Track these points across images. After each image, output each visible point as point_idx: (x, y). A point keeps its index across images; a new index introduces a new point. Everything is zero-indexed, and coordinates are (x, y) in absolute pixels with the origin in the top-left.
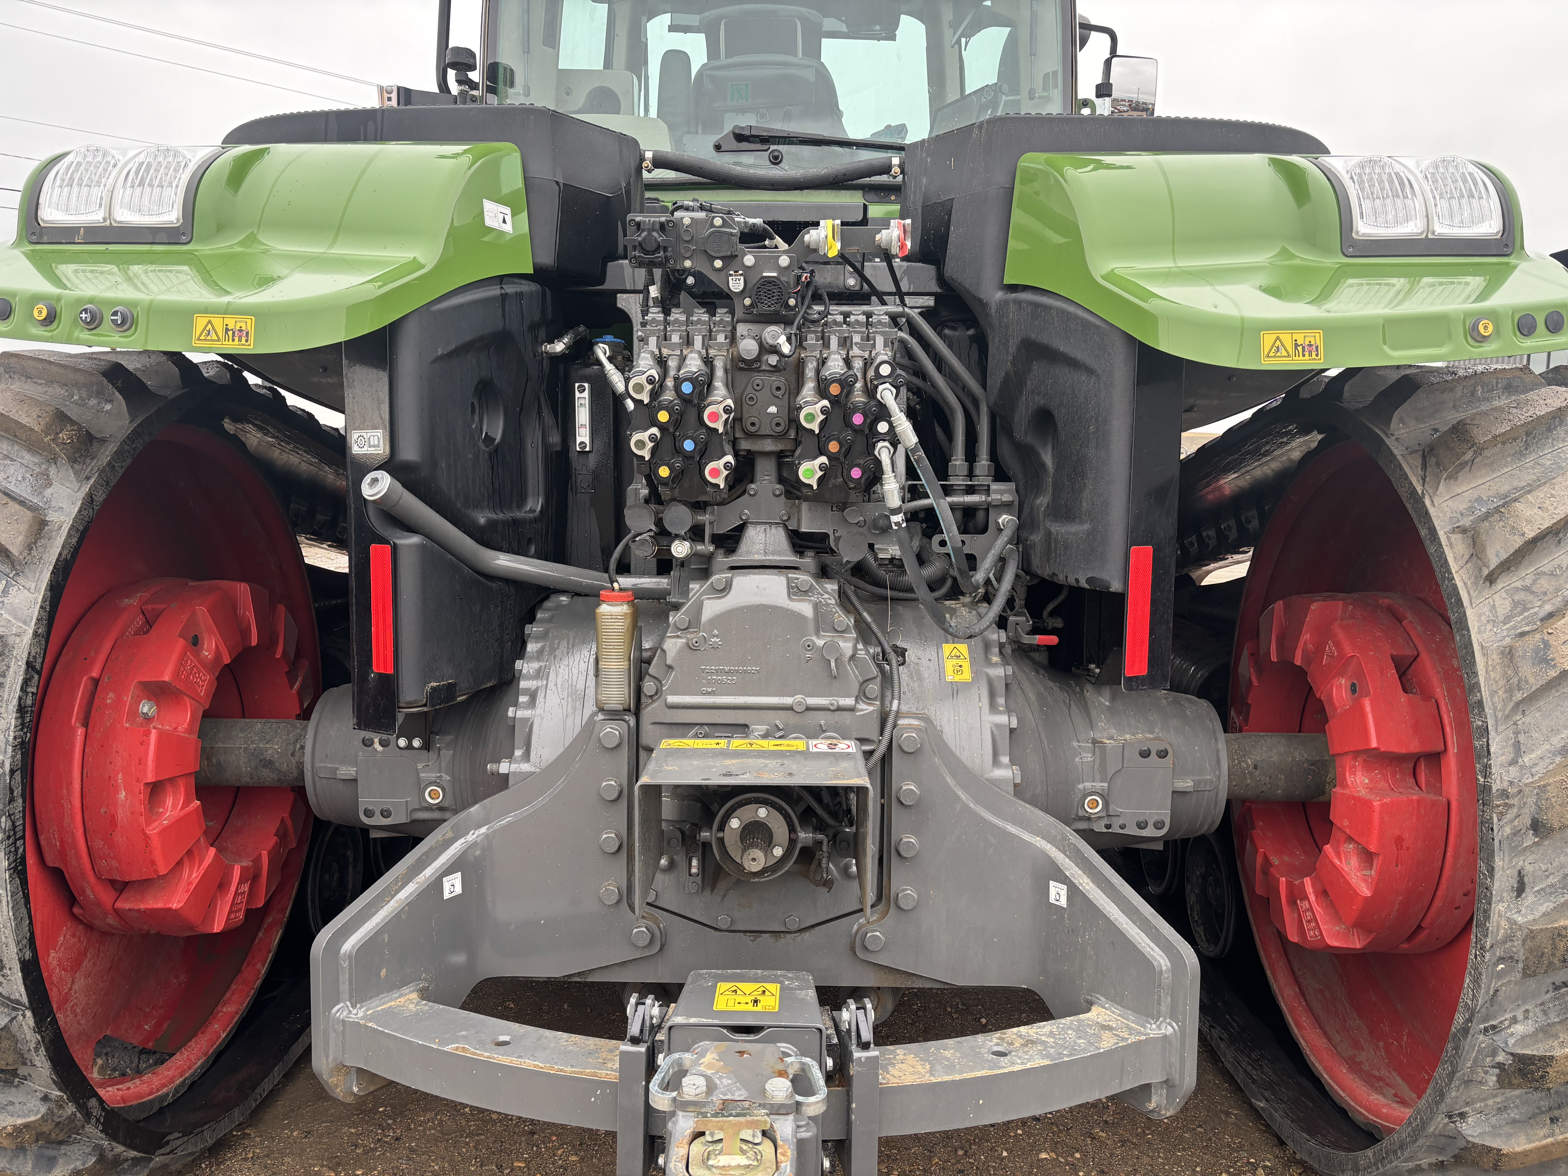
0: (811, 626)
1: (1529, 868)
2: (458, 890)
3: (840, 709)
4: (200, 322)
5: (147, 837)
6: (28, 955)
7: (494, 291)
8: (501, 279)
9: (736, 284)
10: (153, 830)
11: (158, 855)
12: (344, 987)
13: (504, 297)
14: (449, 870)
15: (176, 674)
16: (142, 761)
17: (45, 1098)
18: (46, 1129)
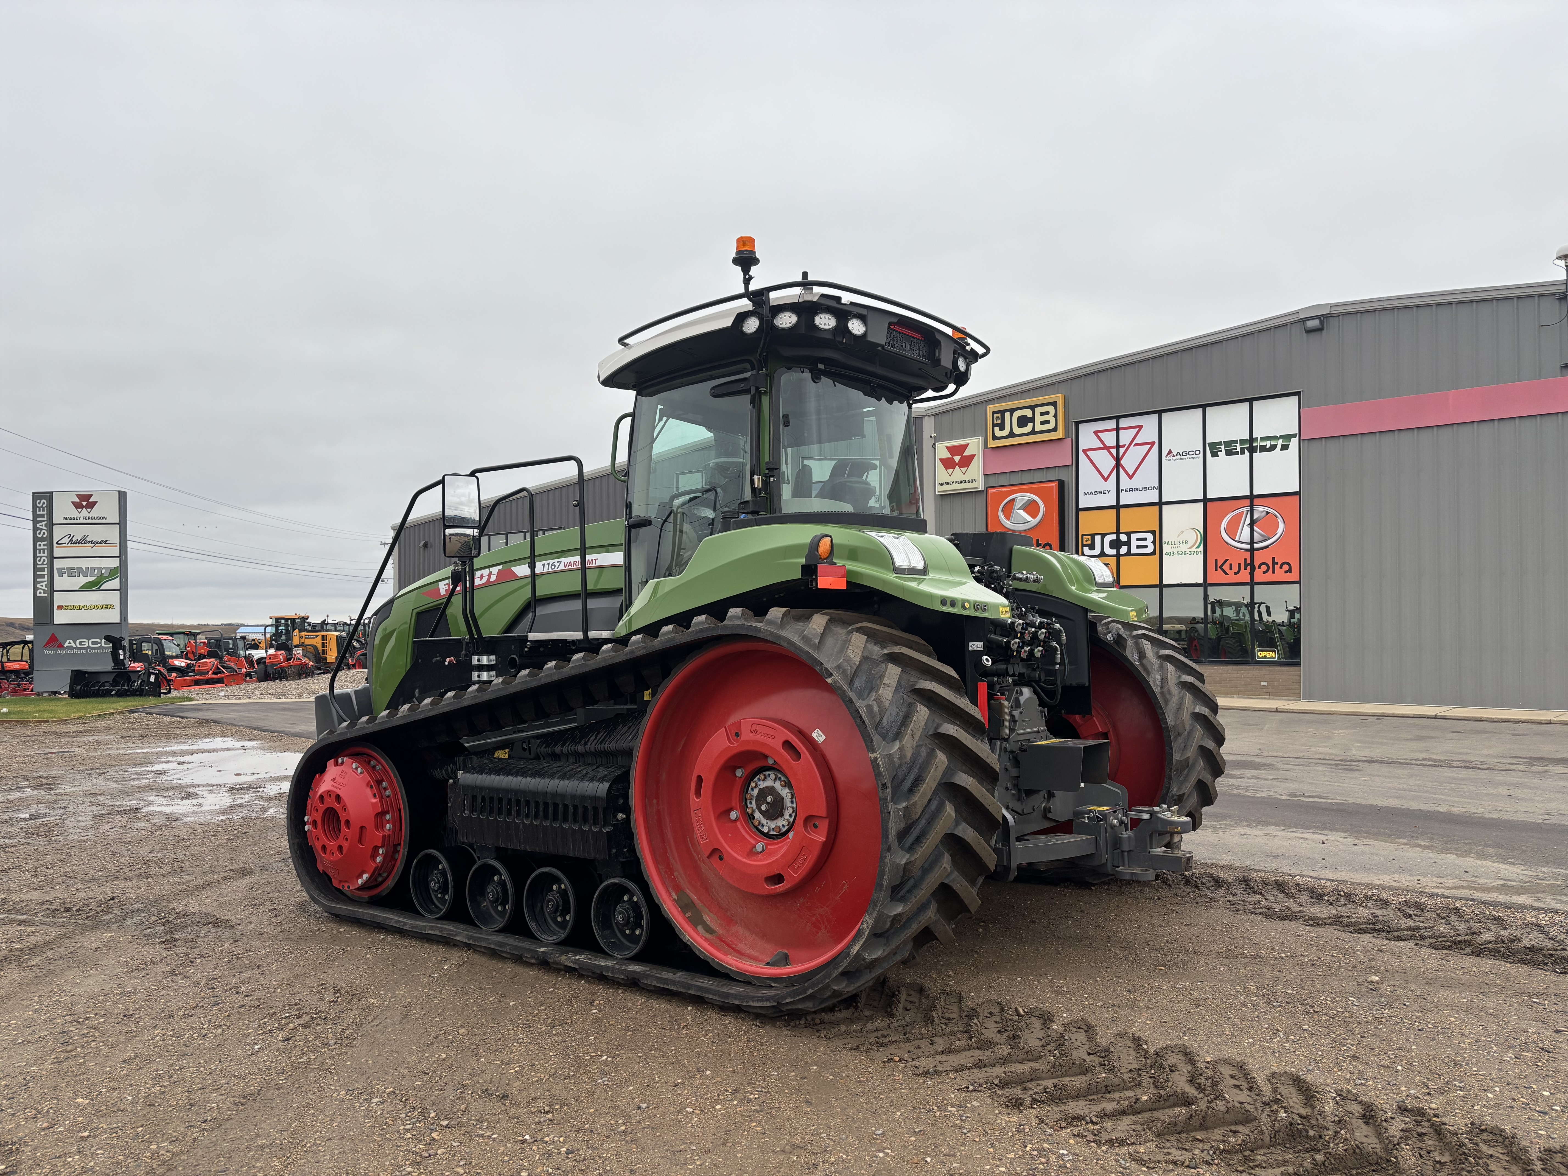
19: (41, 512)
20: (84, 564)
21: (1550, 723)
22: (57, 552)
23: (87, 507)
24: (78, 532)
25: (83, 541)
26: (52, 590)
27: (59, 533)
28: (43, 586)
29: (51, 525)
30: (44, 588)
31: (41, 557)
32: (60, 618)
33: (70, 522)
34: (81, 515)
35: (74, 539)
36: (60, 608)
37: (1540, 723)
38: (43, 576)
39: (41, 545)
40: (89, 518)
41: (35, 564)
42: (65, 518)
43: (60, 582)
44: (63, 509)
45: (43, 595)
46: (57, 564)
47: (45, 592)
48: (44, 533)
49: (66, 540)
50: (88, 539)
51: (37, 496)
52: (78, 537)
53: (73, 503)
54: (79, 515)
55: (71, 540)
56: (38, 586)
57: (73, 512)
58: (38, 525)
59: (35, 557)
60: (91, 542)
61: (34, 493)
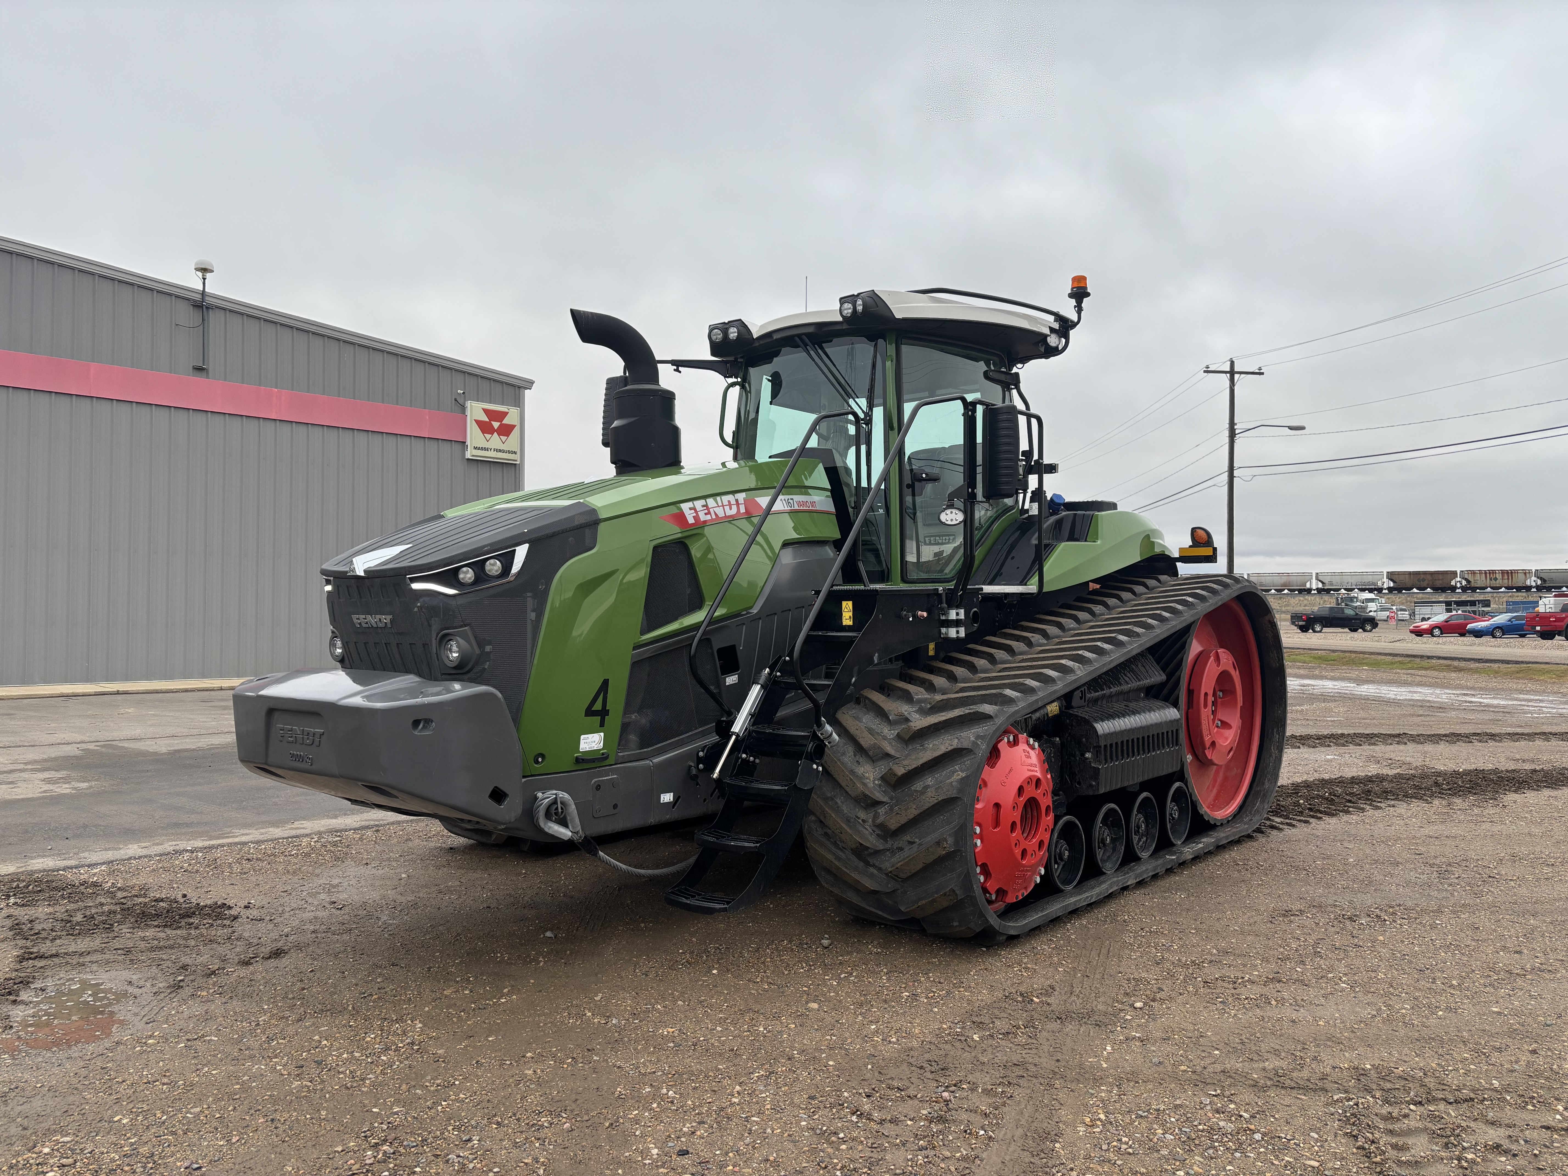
21: (221, 689)
37: (213, 690)
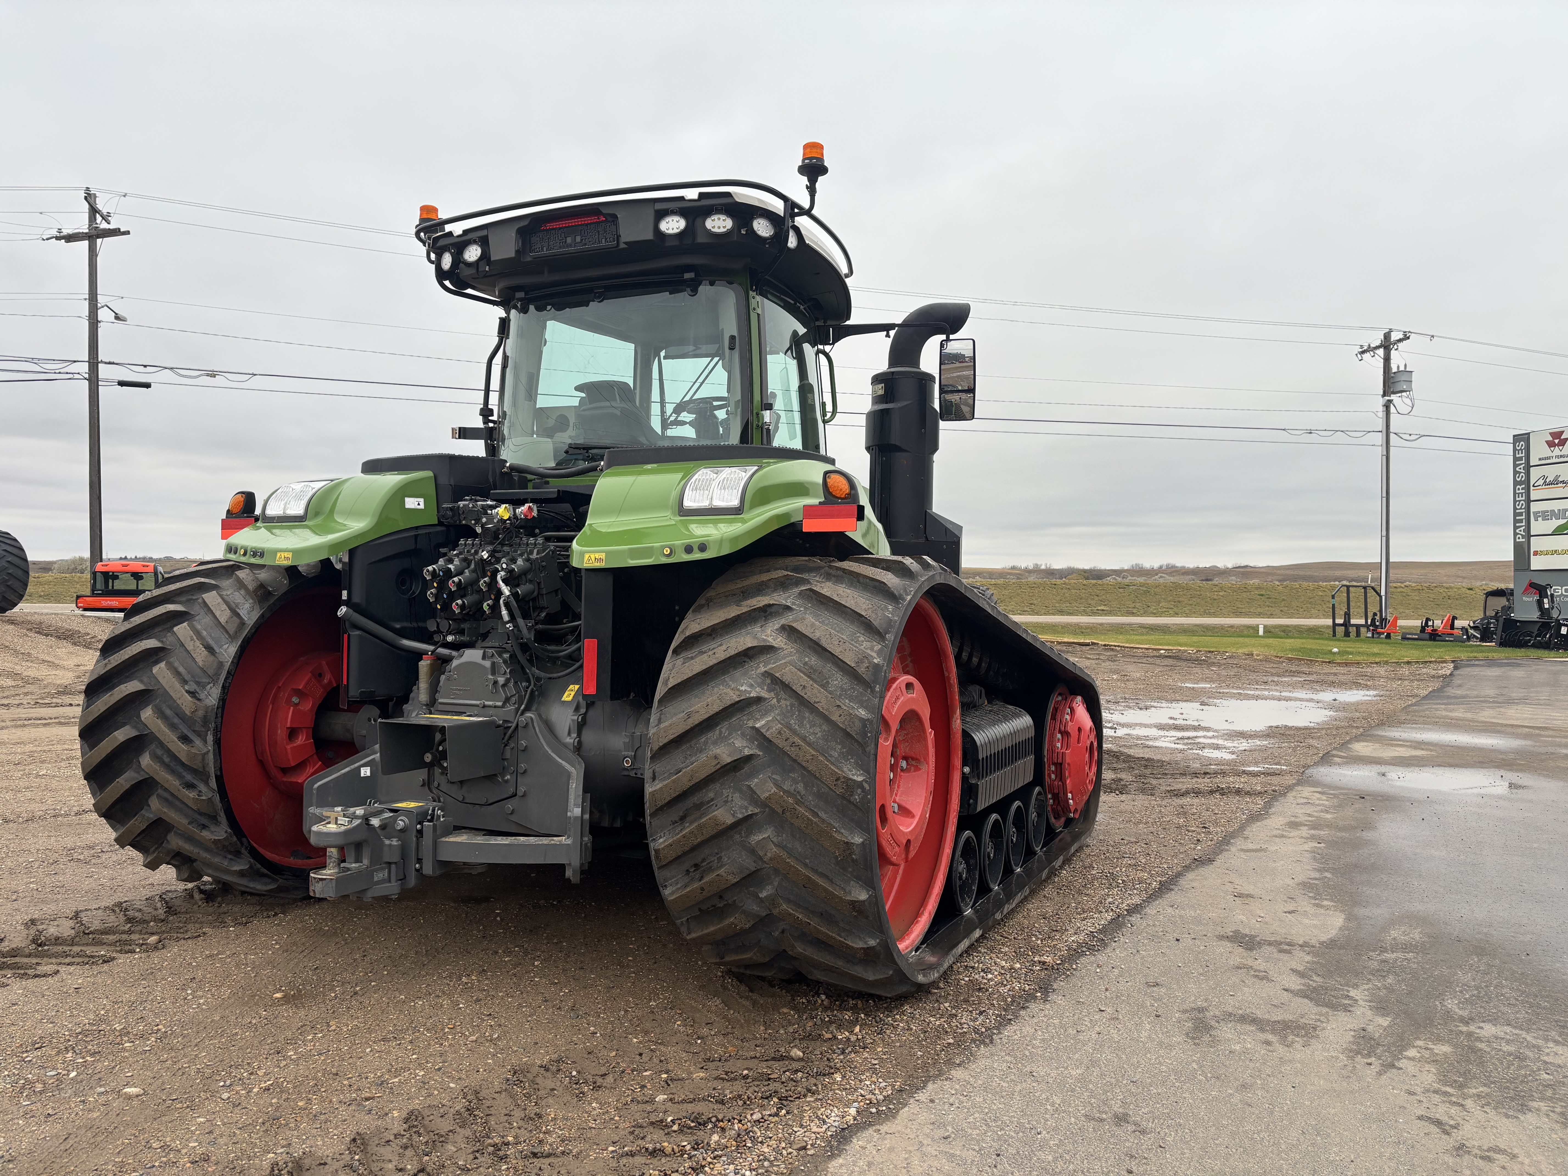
0: (489, 671)
1: (657, 770)
2: (368, 774)
3: (495, 707)
4: (279, 555)
5: (286, 749)
6: (219, 773)
7: (413, 533)
8: (417, 528)
9: (479, 530)
10: (289, 747)
11: (290, 757)
12: (314, 801)
13: (416, 536)
14: (364, 765)
15: (305, 687)
16: (286, 718)
17: (226, 832)
18: (226, 843)
19: (1520, 455)
20: (1556, 506)
22: (1534, 495)
23: (1559, 445)
24: (1551, 472)
25: (1556, 482)
26: (1529, 536)
27: (1535, 474)
28: (1521, 531)
29: (1528, 467)
30: (1522, 533)
31: (1520, 501)
32: (1537, 563)
33: (1545, 463)
34: (1554, 454)
35: (1548, 480)
36: (1536, 553)
38: (1521, 521)
39: (1520, 489)
40: (1561, 456)
41: (1515, 509)
42: (1540, 459)
43: (1537, 526)
44: (1539, 450)
45: (1521, 540)
46: (1534, 507)
47: (1523, 537)
48: (1522, 477)
49: (1541, 482)
50: (1560, 479)
51: (1517, 438)
52: (1550, 478)
53: (1547, 442)
54: (1551, 454)
55: (1545, 482)
56: (1517, 531)
57: (1546, 451)
58: (1517, 469)
59: (1515, 501)
60: (1563, 482)
61: (1514, 436)
